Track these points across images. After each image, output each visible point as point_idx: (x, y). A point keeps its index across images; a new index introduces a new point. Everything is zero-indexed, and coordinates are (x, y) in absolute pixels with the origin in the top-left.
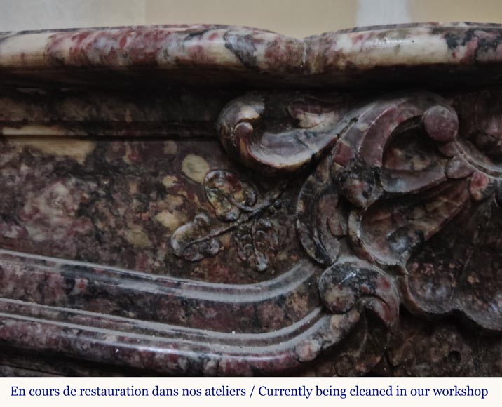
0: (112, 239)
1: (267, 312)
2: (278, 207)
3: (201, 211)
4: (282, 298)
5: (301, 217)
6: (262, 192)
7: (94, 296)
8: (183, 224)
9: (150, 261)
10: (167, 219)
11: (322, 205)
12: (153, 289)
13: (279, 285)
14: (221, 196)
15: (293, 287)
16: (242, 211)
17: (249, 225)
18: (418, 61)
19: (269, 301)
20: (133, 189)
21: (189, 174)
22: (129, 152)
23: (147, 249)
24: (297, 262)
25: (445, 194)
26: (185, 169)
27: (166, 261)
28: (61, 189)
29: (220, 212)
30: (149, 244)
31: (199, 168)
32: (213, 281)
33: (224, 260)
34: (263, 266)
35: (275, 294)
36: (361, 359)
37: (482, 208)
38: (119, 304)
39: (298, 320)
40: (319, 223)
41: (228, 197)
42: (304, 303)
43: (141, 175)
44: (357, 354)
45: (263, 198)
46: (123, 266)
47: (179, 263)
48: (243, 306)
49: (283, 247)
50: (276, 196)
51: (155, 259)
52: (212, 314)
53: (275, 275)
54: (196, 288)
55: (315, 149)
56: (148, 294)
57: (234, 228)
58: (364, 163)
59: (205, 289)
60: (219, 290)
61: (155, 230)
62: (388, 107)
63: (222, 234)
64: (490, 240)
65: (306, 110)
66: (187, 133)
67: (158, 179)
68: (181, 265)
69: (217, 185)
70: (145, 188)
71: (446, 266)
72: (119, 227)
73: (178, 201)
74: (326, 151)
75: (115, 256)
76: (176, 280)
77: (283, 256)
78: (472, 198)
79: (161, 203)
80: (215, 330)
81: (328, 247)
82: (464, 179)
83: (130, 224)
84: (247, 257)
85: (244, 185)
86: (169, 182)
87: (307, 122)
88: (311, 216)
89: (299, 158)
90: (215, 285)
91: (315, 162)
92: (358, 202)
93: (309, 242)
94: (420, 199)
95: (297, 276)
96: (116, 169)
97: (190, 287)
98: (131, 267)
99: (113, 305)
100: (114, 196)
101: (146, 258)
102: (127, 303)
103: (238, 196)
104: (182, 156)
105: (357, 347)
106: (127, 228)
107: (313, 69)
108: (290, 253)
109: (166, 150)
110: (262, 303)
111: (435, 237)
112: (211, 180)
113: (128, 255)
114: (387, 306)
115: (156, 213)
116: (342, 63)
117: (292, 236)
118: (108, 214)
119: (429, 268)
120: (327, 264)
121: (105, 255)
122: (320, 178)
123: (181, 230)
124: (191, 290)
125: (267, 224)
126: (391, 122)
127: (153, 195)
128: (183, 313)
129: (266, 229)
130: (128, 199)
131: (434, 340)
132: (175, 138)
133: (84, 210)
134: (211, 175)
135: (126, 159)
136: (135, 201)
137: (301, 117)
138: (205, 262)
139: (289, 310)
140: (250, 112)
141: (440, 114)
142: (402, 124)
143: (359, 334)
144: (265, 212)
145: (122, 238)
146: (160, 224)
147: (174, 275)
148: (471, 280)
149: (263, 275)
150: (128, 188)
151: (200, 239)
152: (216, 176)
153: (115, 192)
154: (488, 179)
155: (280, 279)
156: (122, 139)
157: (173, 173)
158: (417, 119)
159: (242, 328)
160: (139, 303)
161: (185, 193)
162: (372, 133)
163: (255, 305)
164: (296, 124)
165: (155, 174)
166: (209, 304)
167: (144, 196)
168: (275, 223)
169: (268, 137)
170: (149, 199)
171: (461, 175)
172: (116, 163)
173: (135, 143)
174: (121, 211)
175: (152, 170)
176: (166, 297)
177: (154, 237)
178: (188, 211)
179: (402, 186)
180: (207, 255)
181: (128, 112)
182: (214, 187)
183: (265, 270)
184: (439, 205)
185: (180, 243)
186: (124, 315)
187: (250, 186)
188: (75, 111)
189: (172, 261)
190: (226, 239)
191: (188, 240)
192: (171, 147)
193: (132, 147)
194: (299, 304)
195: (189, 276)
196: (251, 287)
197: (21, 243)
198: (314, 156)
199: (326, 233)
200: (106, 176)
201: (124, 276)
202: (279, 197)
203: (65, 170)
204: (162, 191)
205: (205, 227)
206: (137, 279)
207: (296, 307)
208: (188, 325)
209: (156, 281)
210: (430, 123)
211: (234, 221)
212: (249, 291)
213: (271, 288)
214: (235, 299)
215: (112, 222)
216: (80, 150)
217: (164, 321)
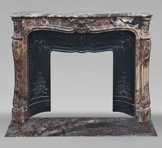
7: (62, 28)
10: (66, 24)
28: (60, 22)
31: (67, 21)
33: (69, 26)
34: (71, 26)
50: (71, 23)
52: (68, 29)
57: (69, 24)
68: (66, 26)
83: (64, 24)
85: (69, 22)
88: (73, 24)
89: (72, 21)
91: (73, 21)
94: (78, 23)
102: (64, 28)
111: (79, 25)
113: (64, 26)
114: (76, 28)
120: (73, 26)
124: (67, 27)
128: (66, 29)
131: (79, 30)
133: (62, 23)
140: (70, 19)
154: (81, 22)
164: (72, 19)
172: (63, 21)
178: (67, 23)
188: (61, 18)
197: (58, 25)
203: (61, 21)
204: (65, 22)
207: (72, 28)
216: (61, 20)
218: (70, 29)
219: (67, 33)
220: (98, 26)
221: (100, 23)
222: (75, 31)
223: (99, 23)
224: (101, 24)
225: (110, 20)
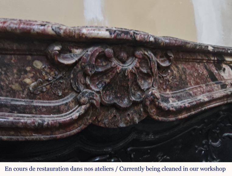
0: (7, 88)
1: (62, 108)
2: (65, 76)
3: (39, 78)
4: (67, 103)
5: (72, 79)
6: (60, 72)
8: (33, 82)
9: (22, 95)
10: (28, 81)
11: (78, 75)
12: (23, 103)
13: (66, 100)
14: (47, 73)
15: (70, 100)
16: (54, 78)
17: (56, 82)
18: (103, 37)
19: (63, 104)
20: (15, 71)
21: (35, 66)
22: (13, 59)
23: (20, 91)
24: (71, 93)
25: (111, 71)
26: (34, 65)
27: (27, 94)
29: (46, 78)
30: (21, 89)
31: (39, 65)
32: (44, 100)
33: (47, 93)
34: (60, 94)
35: (64, 102)
36: (90, 118)
37: (120, 75)
38: (11, 109)
39: (72, 109)
40: (78, 80)
41: (49, 73)
42: (73, 104)
43: (18, 67)
44: (89, 117)
45: (60, 73)
46: (11, 97)
47: (32, 95)
48: (54, 107)
49: (67, 88)
50: (64, 73)
51: (23, 94)
52: (44, 110)
53: (64, 97)
54: (39, 102)
55: (77, 59)
56: (21, 105)
57: (51, 83)
58: (90, 63)
59: (41, 102)
60: (46, 103)
61: (23, 85)
62: (96, 48)
63: (47, 85)
64: (122, 84)
65: (73, 48)
66: (35, 53)
67: (25, 68)
69: (45, 69)
70: (19, 71)
71: (112, 91)
72: (9, 84)
73: (32, 75)
74: (79, 60)
75: (8, 94)
76: (31, 100)
77: (66, 91)
78: (117, 72)
79: (25, 76)
80: (45, 115)
81: (80, 87)
82: (115, 67)
83: (14, 83)
84: (55, 92)
85: (54, 70)
86: (28, 69)
87: (74, 51)
88: (76, 79)
90: (45, 101)
91: (76, 63)
92: (89, 74)
93: (75, 86)
95: (71, 96)
96: (9, 65)
97: (36, 102)
98: (14, 97)
99: (9, 110)
100: (8, 74)
101: (20, 94)
103: (52, 73)
104: (33, 61)
105: (89, 115)
106: (12, 84)
107: (76, 37)
108: (69, 90)
109: (27, 59)
110: (60, 105)
111: (109, 83)
112: (43, 68)
113: (13, 93)
114: (97, 102)
115: (24, 78)
116: (84, 36)
117: (69, 85)
118: (5, 79)
119: (108, 92)
120: (80, 91)
121: (4, 94)
122: (78, 67)
123: (33, 84)
125: (62, 81)
126: (97, 52)
127: (23, 73)
128: (34, 110)
129: (61, 83)
130: (13, 74)
131: (109, 112)
132: (31, 55)
134: (43, 67)
135: (12, 61)
136: (16, 75)
137: (72, 50)
138: (41, 94)
139: (69, 107)
141: (109, 51)
142: (100, 53)
143: (89, 111)
144: (61, 78)
145: (11, 88)
146: (25, 82)
147: (30, 99)
148: (118, 95)
149: (60, 97)
150: (13, 71)
151: (39, 87)
152: (45, 67)
153: (8, 72)
154: (120, 67)
155: (66, 98)
156: (11, 54)
157: (30, 66)
158: (103, 52)
159: (54, 113)
160: (18, 108)
161: (34, 73)
162: (92, 55)
163: (58, 106)
164: (71, 52)
165: (24, 66)
166: (43, 107)
167: (19, 73)
168: (64, 81)
169: (62, 55)
170: (21, 74)
171: (114, 66)
172: (8, 63)
173: (16, 56)
174: (10, 79)
175: (22, 65)
176: (28, 106)
177: (23, 87)
178: (35, 78)
179: (100, 70)
180: (42, 92)
181: (15, 46)
182: (44, 70)
183: (61, 96)
184: (110, 74)
185: (32, 88)
186: (13, 113)
187: (56, 70)
189: (29, 94)
190: (48, 87)
191: (35, 87)
192: (29, 58)
193: (15, 58)
194: (72, 105)
195: (35, 99)
196: (57, 101)
198: (76, 61)
199: (80, 83)
200: (5, 67)
201: (12, 100)
202: (65, 73)
204: (26, 72)
205: (41, 83)
206: (17, 101)
207: (71, 105)
208: (36, 114)
209: (24, 101)
210: (106, 53)
211: (51, 81)
212: (56, 102)
213: (63, 101)
214: (52, 105)
215: (7, 83)
217: (28, 113)
218: (57, 110)
219: (36, 136)
220: (178, 87)
221: (183, 77)
222: (89, 120)
223: (180, 77)
224: (186, 78)
225: (208, 67)
